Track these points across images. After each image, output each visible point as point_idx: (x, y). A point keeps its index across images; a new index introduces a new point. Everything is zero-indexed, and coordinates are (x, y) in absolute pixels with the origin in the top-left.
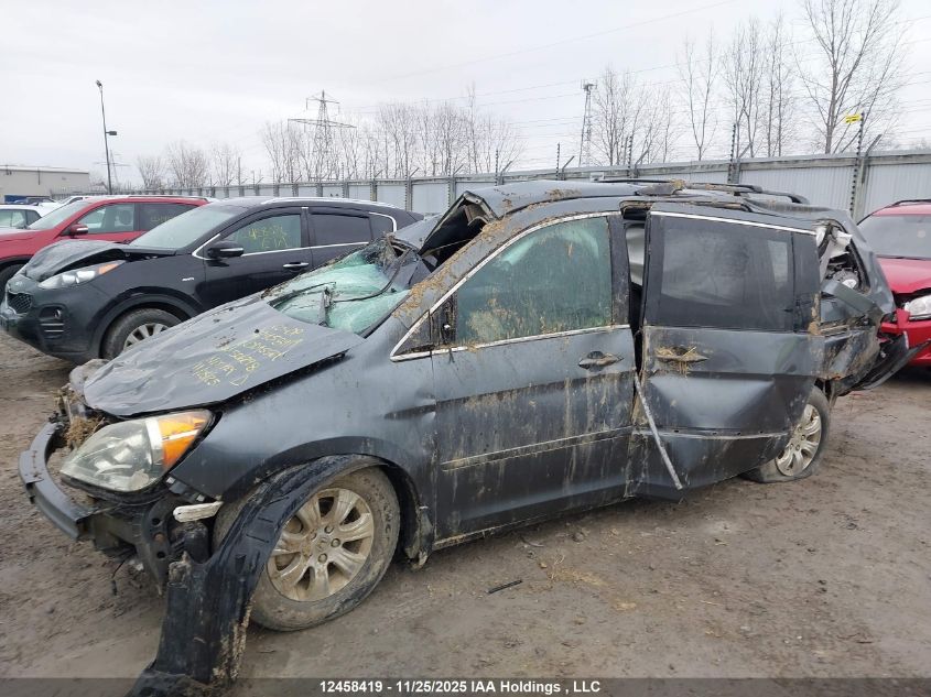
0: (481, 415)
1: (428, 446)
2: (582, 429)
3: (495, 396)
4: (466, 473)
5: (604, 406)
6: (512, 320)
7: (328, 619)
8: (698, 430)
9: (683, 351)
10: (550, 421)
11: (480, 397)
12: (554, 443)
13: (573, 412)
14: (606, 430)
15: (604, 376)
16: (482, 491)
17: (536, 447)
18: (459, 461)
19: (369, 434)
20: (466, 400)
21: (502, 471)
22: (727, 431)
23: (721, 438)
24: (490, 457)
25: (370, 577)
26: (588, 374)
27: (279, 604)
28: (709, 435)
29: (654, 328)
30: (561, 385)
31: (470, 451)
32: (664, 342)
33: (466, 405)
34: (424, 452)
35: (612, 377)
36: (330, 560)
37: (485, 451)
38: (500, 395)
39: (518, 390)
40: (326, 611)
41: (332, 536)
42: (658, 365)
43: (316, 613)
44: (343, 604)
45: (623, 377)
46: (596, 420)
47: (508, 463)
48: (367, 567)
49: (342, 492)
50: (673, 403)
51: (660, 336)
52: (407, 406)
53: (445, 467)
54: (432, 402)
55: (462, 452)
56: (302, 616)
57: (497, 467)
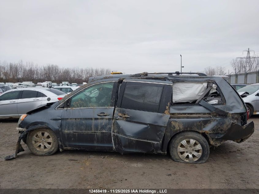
0: (71, 123)
1: (59, 127)
2: (97, 130)
3: (74, 119)
4: (68, 134)
5: (104, 125)
6: (83, 104)
7: (42, 156)
8: (126, 135)
9: (125, 115)
10: (88, 127)
11: (71, 119)
12: (90, 132)
13: (94, 125)
14: (104, 131)
15: (104, 118)
16: (73, 139)
17: (85, 132)
18: (66, 131)
19: (47, 122)
20: (68, 119)
21: (77, 135)
22: (133, 137)
23: (132, 139)
24: (73, 132)
25: (51, 150)
26: (99, 117)
27: (34, 149)
28: (128, 137)
29: (118, 108)
30: (91, 119)
31: (69, 130)
32: (120, 112)
33: (68, 120)
34: (58, 128)
35: (106, 119)
36: (44, 144)
37: (72, 130)
38: (76, 119)
39: (80, 119)
40: (42, 154)
41: (45, 140)
42: (119, 117)
43: (40, 153)
44: (46, 153)
45: (109, 119)
46: (101, 128)
47: (78, 134)
48: (51, 148)
49: (45, 132)
50: (121, 127)
51: (119, 110)
52: (55, 118)
53: (63, 132)
54: (60, 118)
55: (67, 129)
56: (38, 153)
57: (75, 134)
